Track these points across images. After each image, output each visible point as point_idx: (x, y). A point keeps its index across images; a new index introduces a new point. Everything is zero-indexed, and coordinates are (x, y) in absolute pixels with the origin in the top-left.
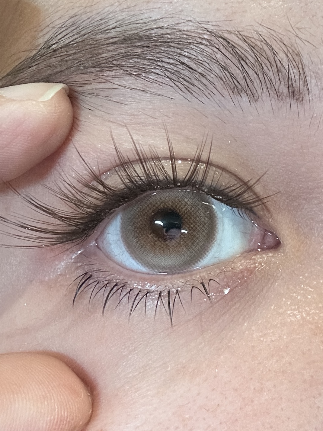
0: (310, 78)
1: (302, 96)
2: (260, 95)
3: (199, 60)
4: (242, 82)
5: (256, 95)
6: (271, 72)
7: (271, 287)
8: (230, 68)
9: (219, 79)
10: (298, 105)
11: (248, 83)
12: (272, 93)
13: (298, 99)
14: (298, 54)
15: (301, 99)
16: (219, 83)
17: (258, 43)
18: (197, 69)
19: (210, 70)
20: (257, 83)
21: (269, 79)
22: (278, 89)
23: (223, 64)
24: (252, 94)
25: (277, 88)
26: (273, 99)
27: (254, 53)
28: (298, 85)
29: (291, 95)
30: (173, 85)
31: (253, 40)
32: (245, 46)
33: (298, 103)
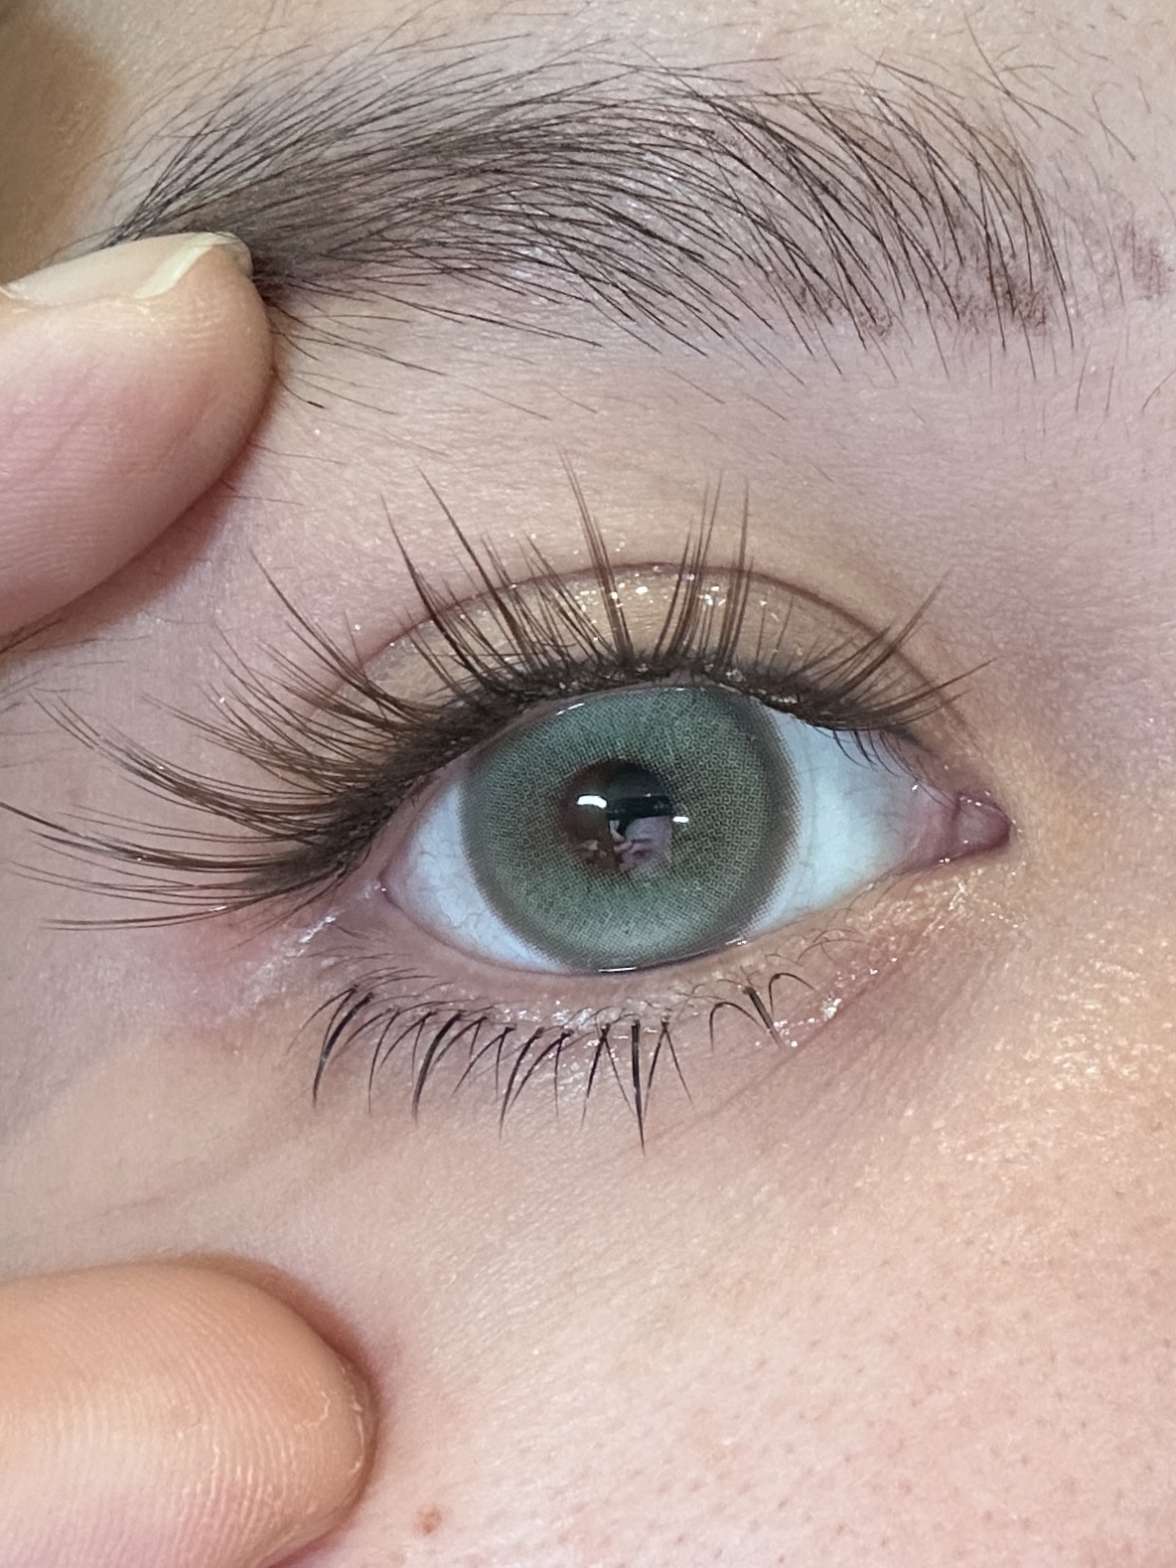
0: (1062, 242)
1: (1040, 308)
2: (896, 309)
3: (677, 202)
4: (829, 270)
5: (883, 312)
6: (928, 229)
7: (988, 976)
8: (783, 222)
9: (750, 264)
10: (1031, 338)
11: (849, 272)
12: (935, 304)
13: (1029, 316)
14: (1017, 162)
15: (1038, 315)
16: (750, 282)
17: (875, 130)
18: (671, 236)
19: (718, 236)
20: (879, 266)
21: (923, 254)
22: (957, 286)
23: (759, 211)
24: (869, 310)
25: (951, 282)
26: (940, 324)
27: (864, 165)
28: (1026, 267)
29: (1001, 303)
30: (596, 296)
31: (858, 121)
32: (831, 143)
33: (1030, 331)
